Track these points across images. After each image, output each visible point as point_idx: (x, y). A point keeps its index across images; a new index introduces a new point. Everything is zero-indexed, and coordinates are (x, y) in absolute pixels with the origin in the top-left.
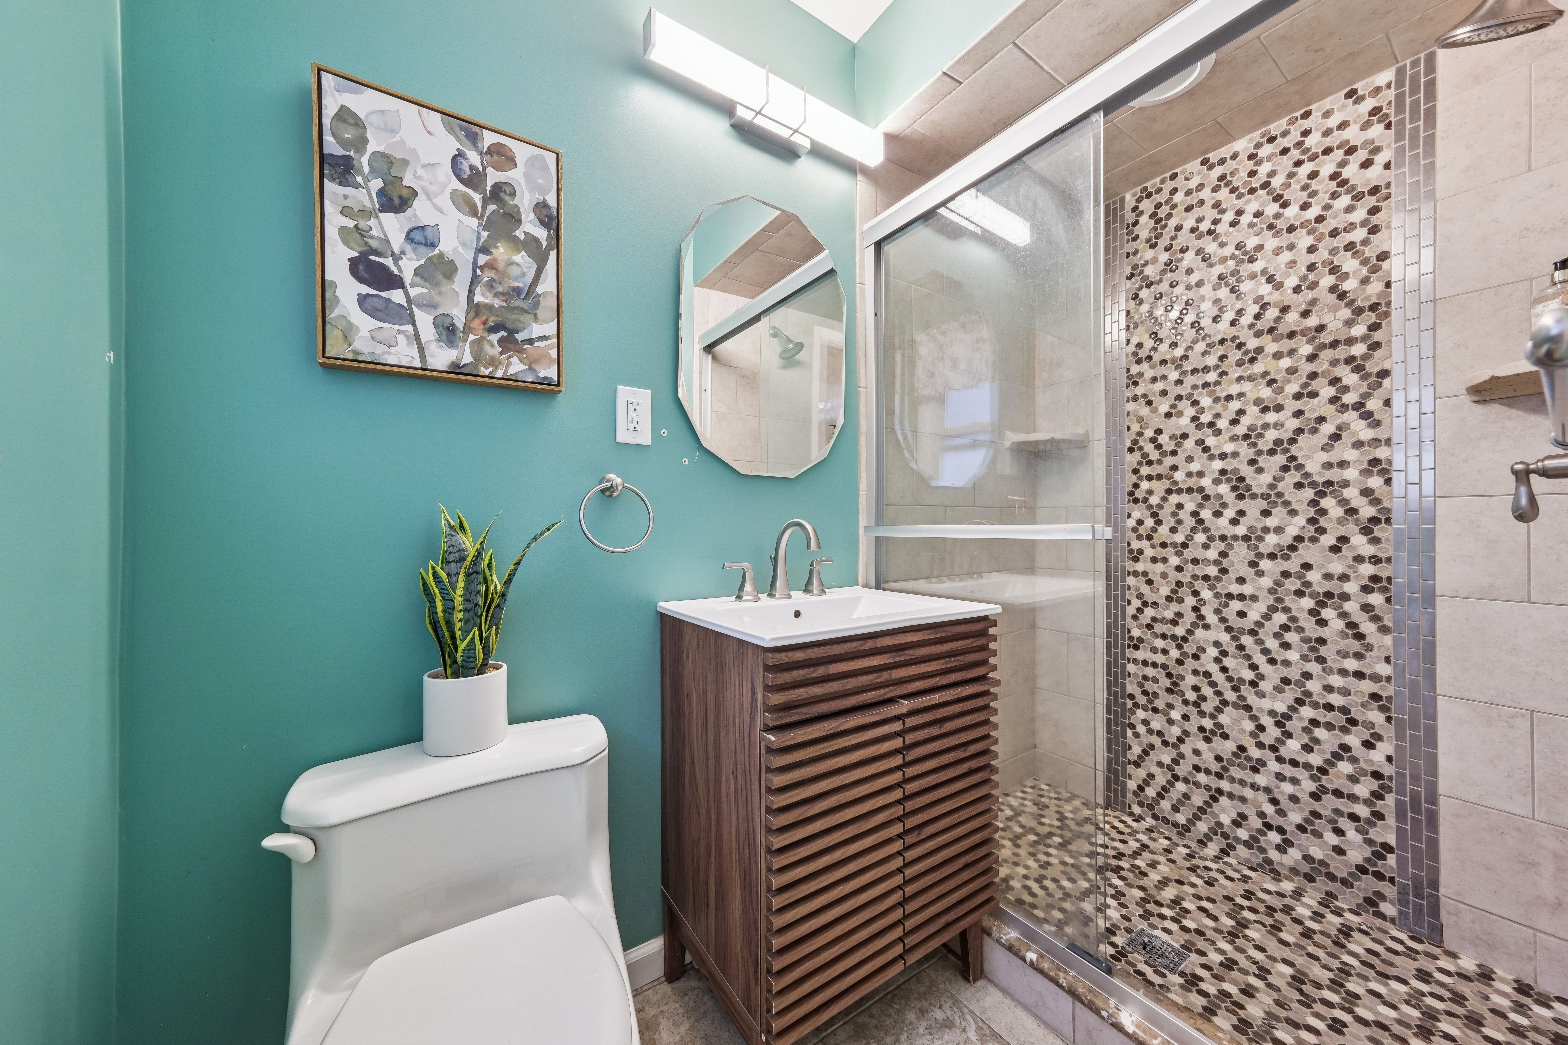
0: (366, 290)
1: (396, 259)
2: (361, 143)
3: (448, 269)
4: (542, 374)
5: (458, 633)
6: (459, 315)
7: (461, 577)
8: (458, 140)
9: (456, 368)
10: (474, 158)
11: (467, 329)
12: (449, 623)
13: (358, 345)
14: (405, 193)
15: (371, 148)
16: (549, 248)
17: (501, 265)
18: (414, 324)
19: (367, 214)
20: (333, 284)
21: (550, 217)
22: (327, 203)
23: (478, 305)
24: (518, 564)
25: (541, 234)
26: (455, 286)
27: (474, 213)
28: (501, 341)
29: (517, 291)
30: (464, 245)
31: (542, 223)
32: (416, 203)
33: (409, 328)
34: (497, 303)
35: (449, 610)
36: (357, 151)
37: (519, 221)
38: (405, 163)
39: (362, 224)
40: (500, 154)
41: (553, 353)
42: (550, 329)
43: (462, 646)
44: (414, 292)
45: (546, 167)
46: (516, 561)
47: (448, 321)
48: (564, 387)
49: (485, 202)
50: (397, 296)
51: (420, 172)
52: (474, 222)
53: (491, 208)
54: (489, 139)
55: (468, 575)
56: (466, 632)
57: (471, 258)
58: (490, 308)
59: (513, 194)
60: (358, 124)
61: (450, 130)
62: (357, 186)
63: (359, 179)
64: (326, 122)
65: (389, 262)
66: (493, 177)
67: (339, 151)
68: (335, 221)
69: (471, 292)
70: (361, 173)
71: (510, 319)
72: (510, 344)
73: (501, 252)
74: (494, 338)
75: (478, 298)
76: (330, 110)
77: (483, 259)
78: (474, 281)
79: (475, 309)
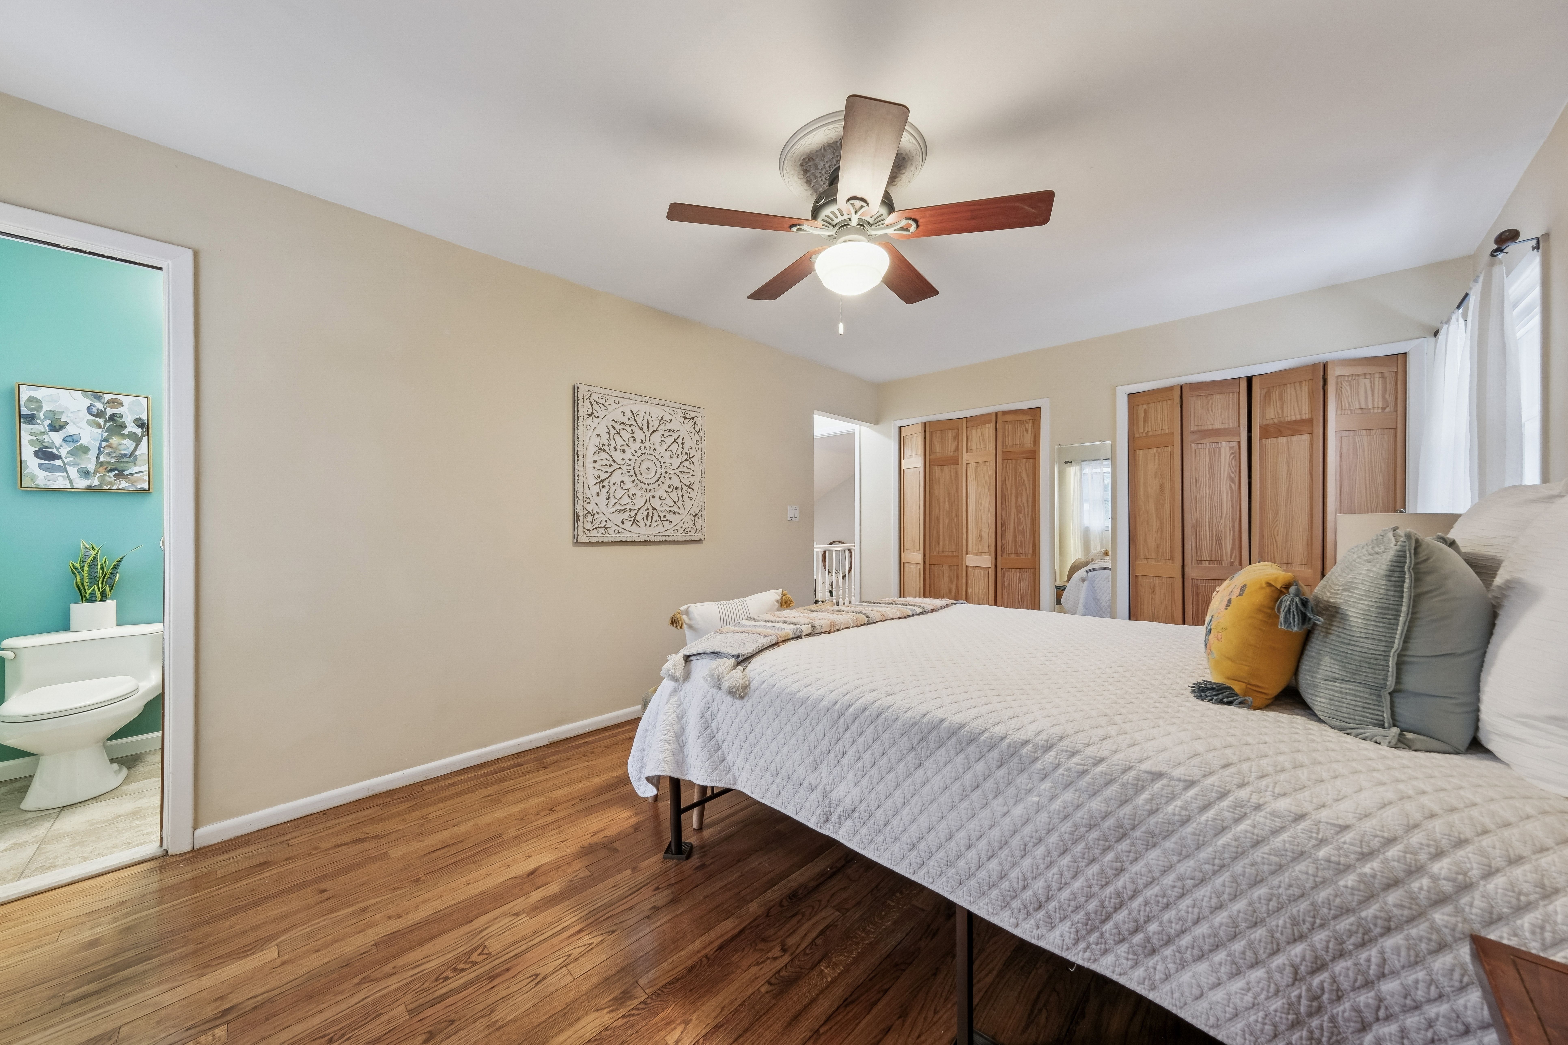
0: (42, 461)
1: (57, 449)
2: (40, 408)
3: (86, 450)
4: (139, 487)
5: (86, 588)
6: (91, 467)
7: (86, 566)
8: (91, 400)
9: (90, 487)
10: (99, 406)
11: (96, 472)
12: (83, 584)
13: (38, 482)
14: (62, 424)
15: (44, 410)
16: (143, 436)
17: (114, 446)
18: (67, 472)
19: (43, 434)
20: (26, 461)
21: (143, 424)
22: (22, 432)
23: (102, 462)
24: (120, 561)
25: (139, 431)
26: (89, 456)
27: (100, 426)
28: (115, 475)
29: (125, 455)
30: (94, 440)
31: (138, 426)
32: (67, 427)
33: (65, 474)
34: (112, 460)
35: (82, 579)
36: (38, 411)
37: (125, 427)
38: (62, 412)
39: (40, 438)
40: (113, 402)
41: (146, 478)
42: (146, 468)
43: (88, 592)
44: (66, 461)
45: (141, 404)
46: (118, 559)
47: (85, 470)
48: (151, 491)
49: (105, 422)
50: (58, 462)
51: (70, 415)
52: (100, 431)
53: (109, 424)
54: (107, 397)
55: (89, 566)
56: (90, 587)
57: (98, 444)
58: (109, 463)
59: (122, 417)
60: (38, 401)
61: (87, 397)
62: (38, 424)
63: (39, 421)
64: (22, 403)
65: (54, 451)
66: (109, 412)
67: (29, 413)
68: (26, 438)
69: (98, 457)
70: (39, 419)
71: (120, 466)
72: (120, 474)
73: (115, 440)
74: (112, 474)
75: (102, 459)
76: (24, 397)
77: (104, 444)
78: (100, 452)
79: (100, 464)
